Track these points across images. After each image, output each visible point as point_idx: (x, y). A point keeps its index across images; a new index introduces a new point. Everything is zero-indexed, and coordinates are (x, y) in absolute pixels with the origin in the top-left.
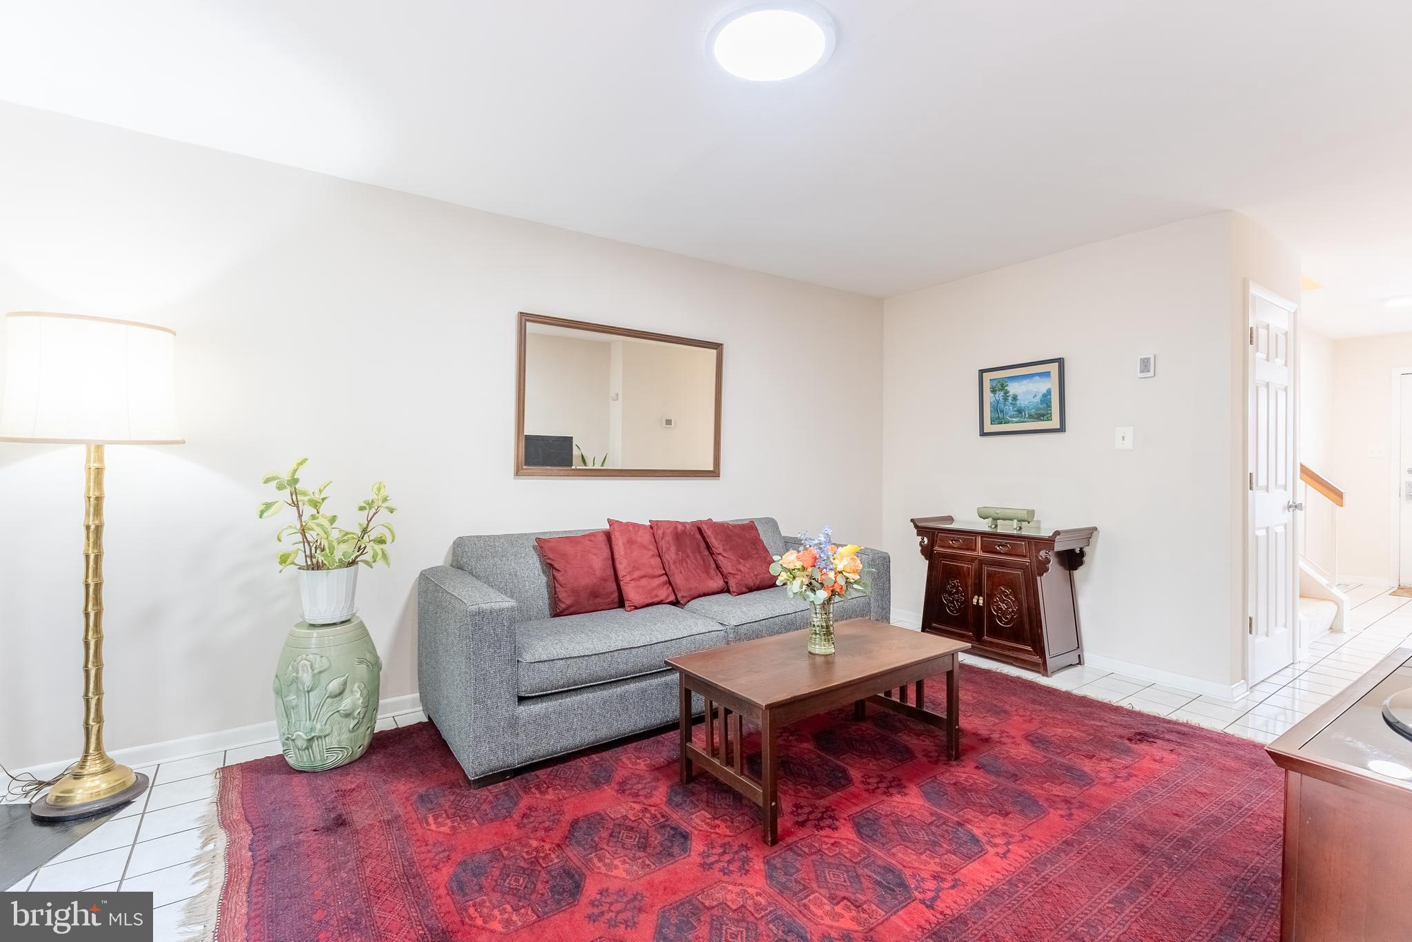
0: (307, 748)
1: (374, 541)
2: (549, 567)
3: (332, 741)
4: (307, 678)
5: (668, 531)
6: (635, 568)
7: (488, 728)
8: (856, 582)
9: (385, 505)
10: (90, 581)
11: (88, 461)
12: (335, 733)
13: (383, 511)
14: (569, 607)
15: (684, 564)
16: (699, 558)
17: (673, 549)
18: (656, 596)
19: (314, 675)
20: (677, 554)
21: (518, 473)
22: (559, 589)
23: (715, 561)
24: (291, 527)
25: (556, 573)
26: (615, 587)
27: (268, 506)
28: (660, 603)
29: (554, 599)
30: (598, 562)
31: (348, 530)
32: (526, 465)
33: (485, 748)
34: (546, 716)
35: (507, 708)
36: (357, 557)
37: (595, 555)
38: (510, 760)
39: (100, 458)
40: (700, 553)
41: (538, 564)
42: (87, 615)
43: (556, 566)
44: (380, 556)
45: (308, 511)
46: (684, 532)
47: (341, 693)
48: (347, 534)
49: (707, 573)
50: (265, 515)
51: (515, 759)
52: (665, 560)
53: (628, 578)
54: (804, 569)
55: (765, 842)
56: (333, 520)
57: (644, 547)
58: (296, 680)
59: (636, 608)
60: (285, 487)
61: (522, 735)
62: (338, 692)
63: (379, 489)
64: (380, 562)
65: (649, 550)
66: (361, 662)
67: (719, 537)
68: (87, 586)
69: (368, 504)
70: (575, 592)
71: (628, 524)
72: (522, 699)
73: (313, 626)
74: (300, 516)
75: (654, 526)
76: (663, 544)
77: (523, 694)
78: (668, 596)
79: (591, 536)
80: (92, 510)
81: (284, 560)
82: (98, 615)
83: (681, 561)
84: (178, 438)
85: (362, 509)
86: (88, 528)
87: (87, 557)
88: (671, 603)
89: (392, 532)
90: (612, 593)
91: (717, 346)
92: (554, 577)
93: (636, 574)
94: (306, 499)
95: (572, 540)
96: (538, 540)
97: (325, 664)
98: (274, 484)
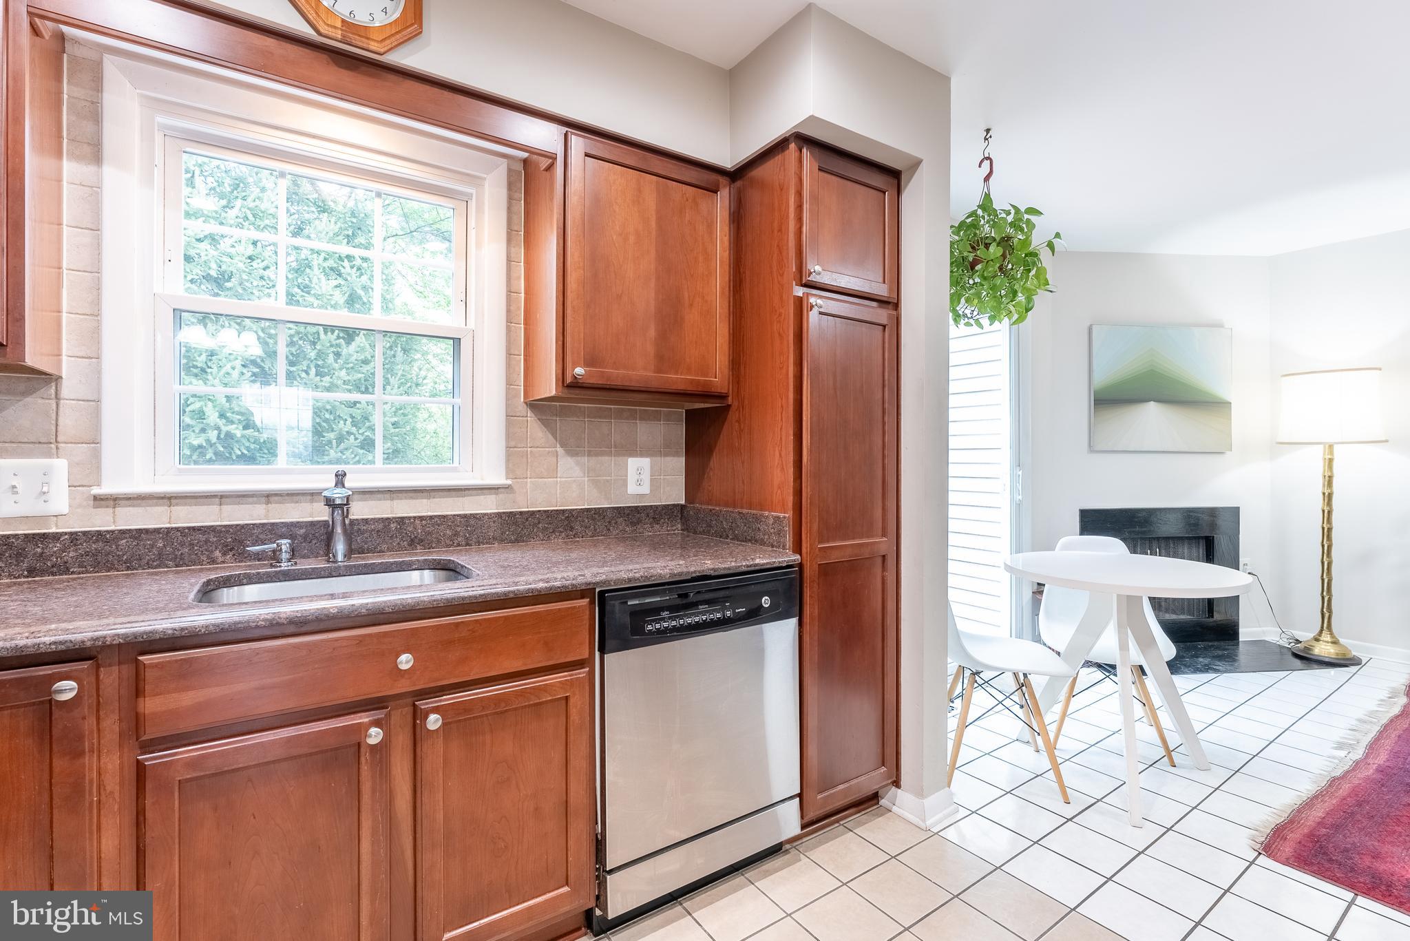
10: (1325, 526)
11: (1324, 454)
39: (1331, 453)
42: (1323, 546)
80: (1326, 484)
86: (1324, 494)
87: (1323, 511)
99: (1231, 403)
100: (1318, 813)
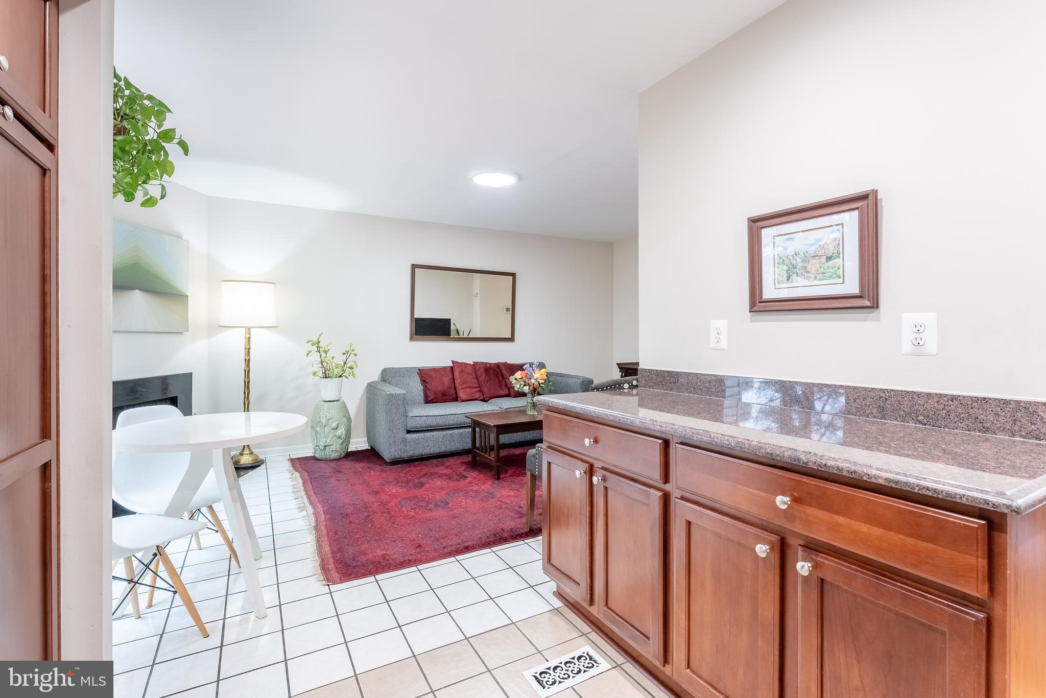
0: (324, 450)
1: (349, 368)
2: (424, 382)
3: (333, 448)
4: (324, 421)
5: (482, 367)
6: (464, 383)
7: (394, 441)
8: (542, 383)
9: (353, 353)
11: (246, 334)
12: (335, 444)
13: (352, 356)
14: (433, 399)
15: (489, 382)
16: (497, 380)
17: (484, 375)
18: (474, 396)
19: (327, 420)
20: (485, 378)
21: (411, 339)
22: (428, 391)
23: (505, 382)
24: (317, 361)
25: (427, 385)
26: (454, 392)
27: (310, 352)
28: (476, 399)
29: (426, 396)
30: (446, 381)
31: (338, 363)
32: (415, 335)
33: (393, 449)
34: (418, 439)
35: (402, 434)
36: (342, 374)
37: (446, 377)
38: (403, 456)
39: (250, 334)
40: (498, 377)
41: (419, 381)
42: (245, 393)
43: (427, 381)
44: (351, 374)
45: (323, 355)
46: (490, 368)
47: (337, 428)
48: (338, 364)
49: (500, 387)
50: (309, 355)
51: (405, 456)
52: (479, 381)
53: (460, 387)
54: (522, 378)
55: (495, 479)
56: (333, 358)
57: (468, 374)
58: (320, 422)
59: (463, 401)
60: (315, 345)
61: (408, 446)
62: (336, 427)
63: (351, 346)
64: (351, 377)
65: (471, 375)
66: (344, 417)
67: (508, 370)
68: (245, 382)
69: (347, 352)
70: (435, 393)
71: (461, 363)
72: (408, 432)
73: (325, 401)
74: (321, 356)
75: (475, 364)
76: (479, 373)
77: (408, 429)
78: (480, 397)
79: (444, 368)
80: (247, 353)
81: (314, 374)
82: (248, 393)
83: (487, 381)
84: (276, 325)
85: (344, 354)
86: (245, 360)
87: (245, 371)
88: (481, 400)
89: (356, 364)
90: (453, 394)
91: (513, 275)
92: (426, 386)
93: (464, 386)
94: (322, 350)
95: (435, 370)
96: (419, 370)
97: (331, 416)
98: (311, 343)
99: (188, 296)
100: (327, 549)
